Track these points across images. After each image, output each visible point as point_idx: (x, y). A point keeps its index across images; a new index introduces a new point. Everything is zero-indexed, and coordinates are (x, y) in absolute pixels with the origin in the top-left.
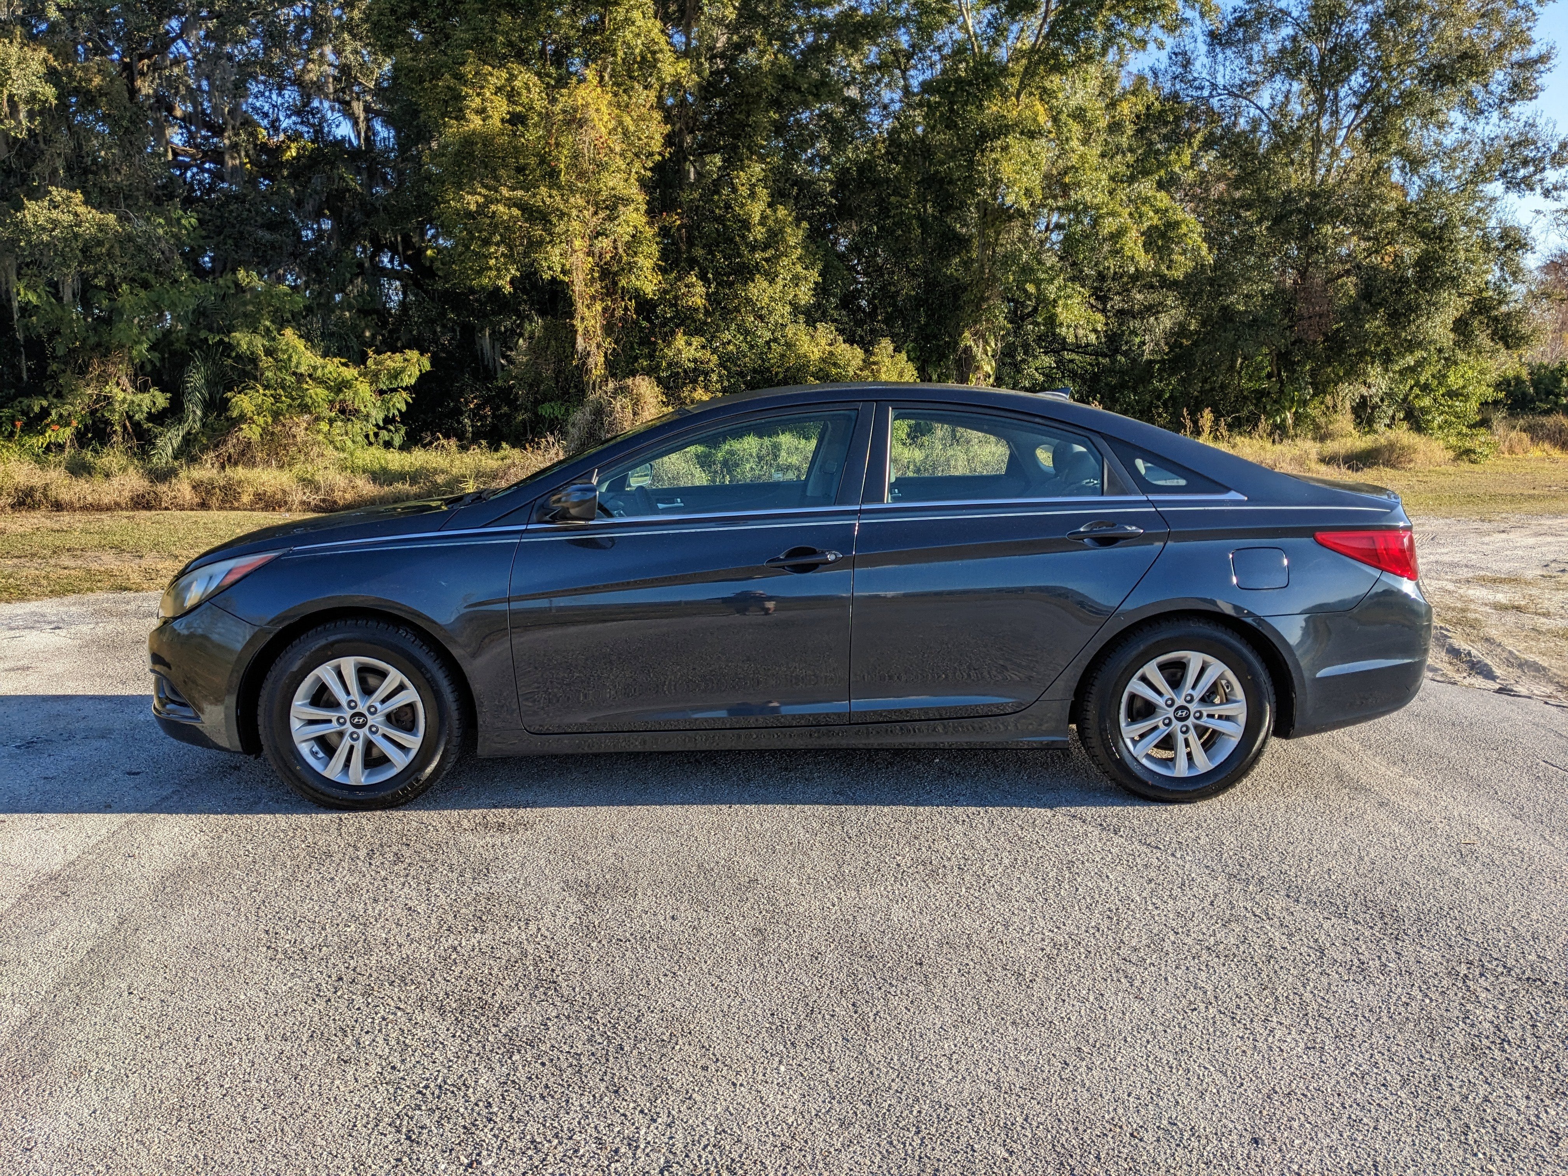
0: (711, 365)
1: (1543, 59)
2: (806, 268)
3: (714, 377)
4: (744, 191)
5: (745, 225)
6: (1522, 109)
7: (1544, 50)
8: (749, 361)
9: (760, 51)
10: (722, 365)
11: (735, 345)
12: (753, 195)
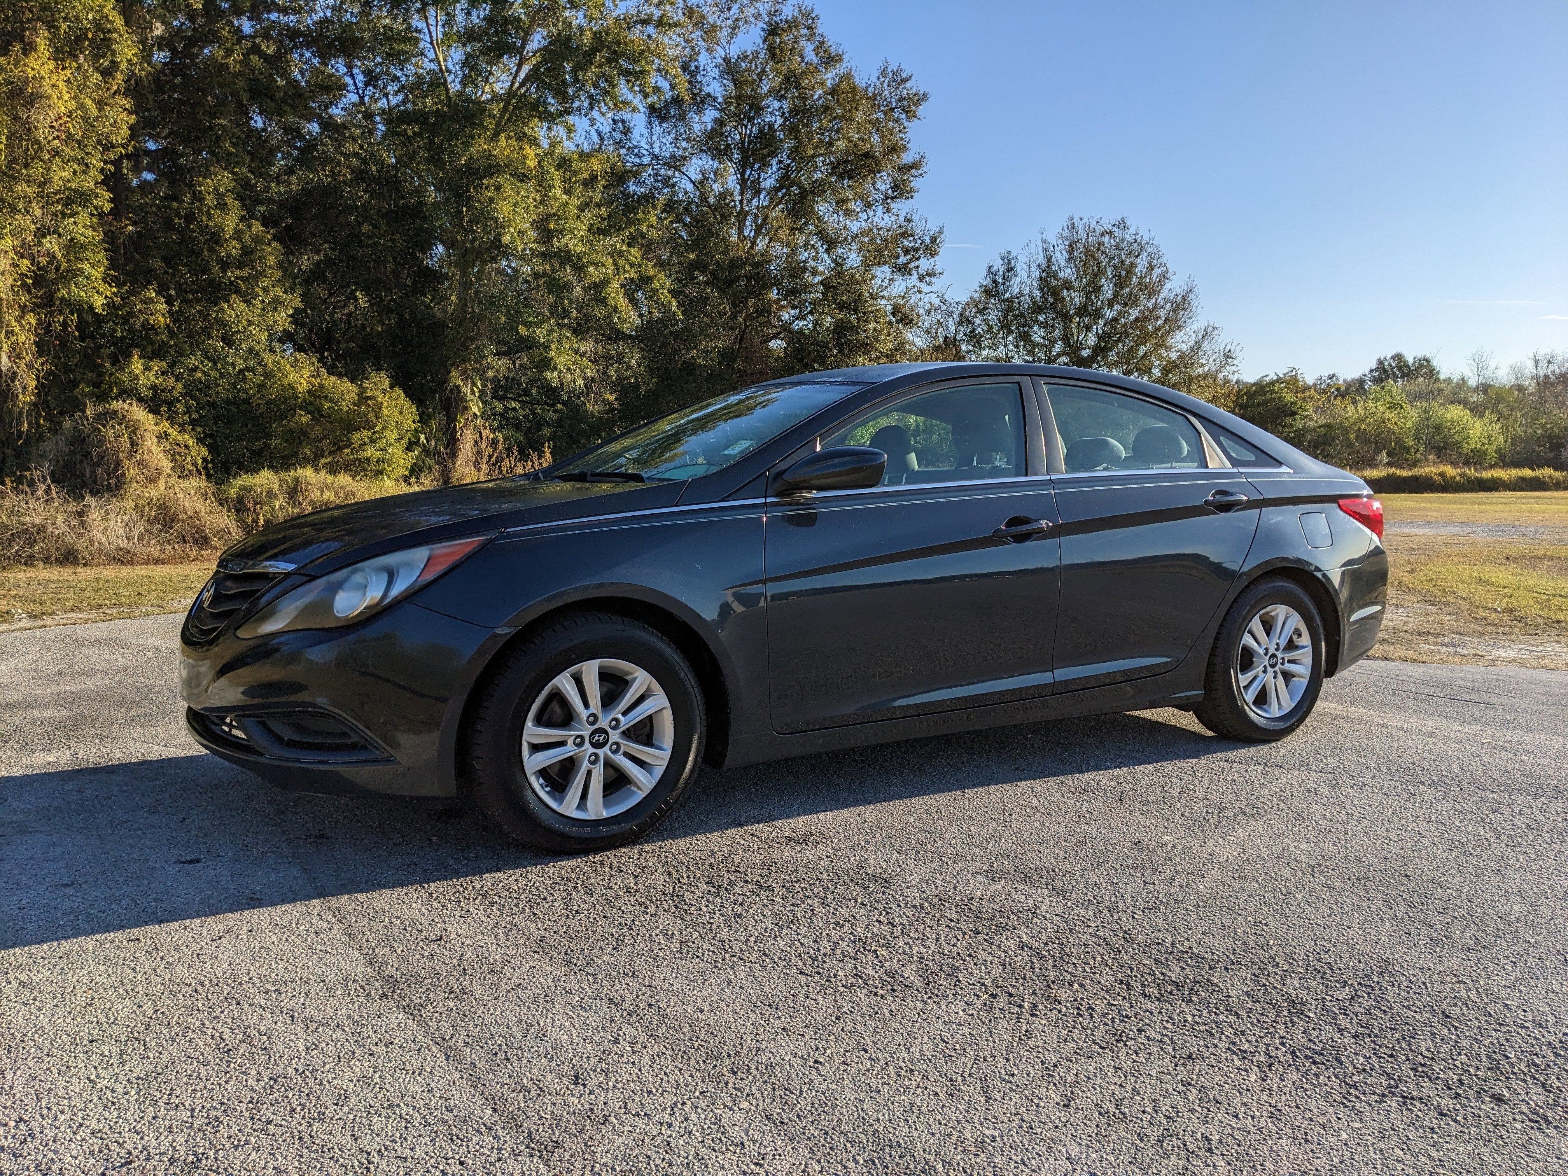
0: (176, 393)
1: (915, 166)
2: (285, 292)
3: (181, 408)
4: (210, 200)
5: (215, 238)
6: (899, 206)
7: (917, 157)
8: (223, 391)
9: (228, 49)
10: (188, 394)
11: (204, 372)
12: (222, 206)
